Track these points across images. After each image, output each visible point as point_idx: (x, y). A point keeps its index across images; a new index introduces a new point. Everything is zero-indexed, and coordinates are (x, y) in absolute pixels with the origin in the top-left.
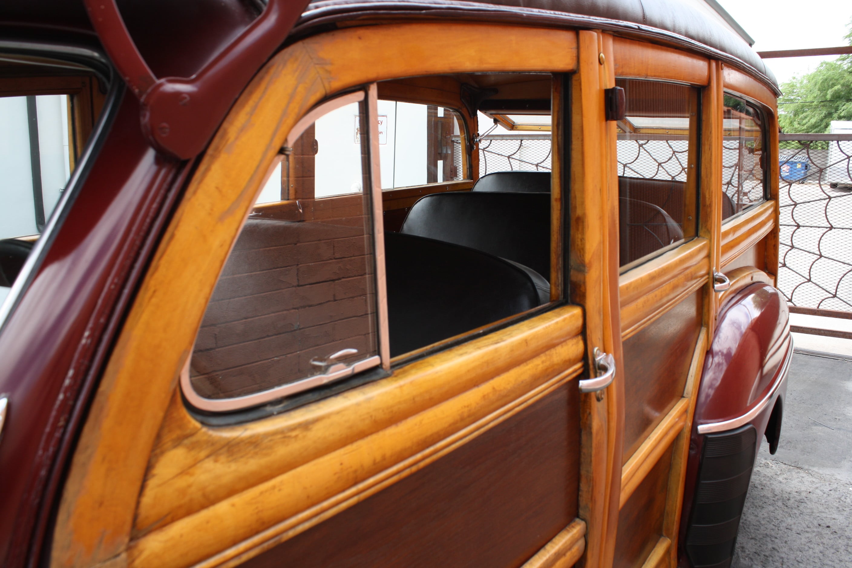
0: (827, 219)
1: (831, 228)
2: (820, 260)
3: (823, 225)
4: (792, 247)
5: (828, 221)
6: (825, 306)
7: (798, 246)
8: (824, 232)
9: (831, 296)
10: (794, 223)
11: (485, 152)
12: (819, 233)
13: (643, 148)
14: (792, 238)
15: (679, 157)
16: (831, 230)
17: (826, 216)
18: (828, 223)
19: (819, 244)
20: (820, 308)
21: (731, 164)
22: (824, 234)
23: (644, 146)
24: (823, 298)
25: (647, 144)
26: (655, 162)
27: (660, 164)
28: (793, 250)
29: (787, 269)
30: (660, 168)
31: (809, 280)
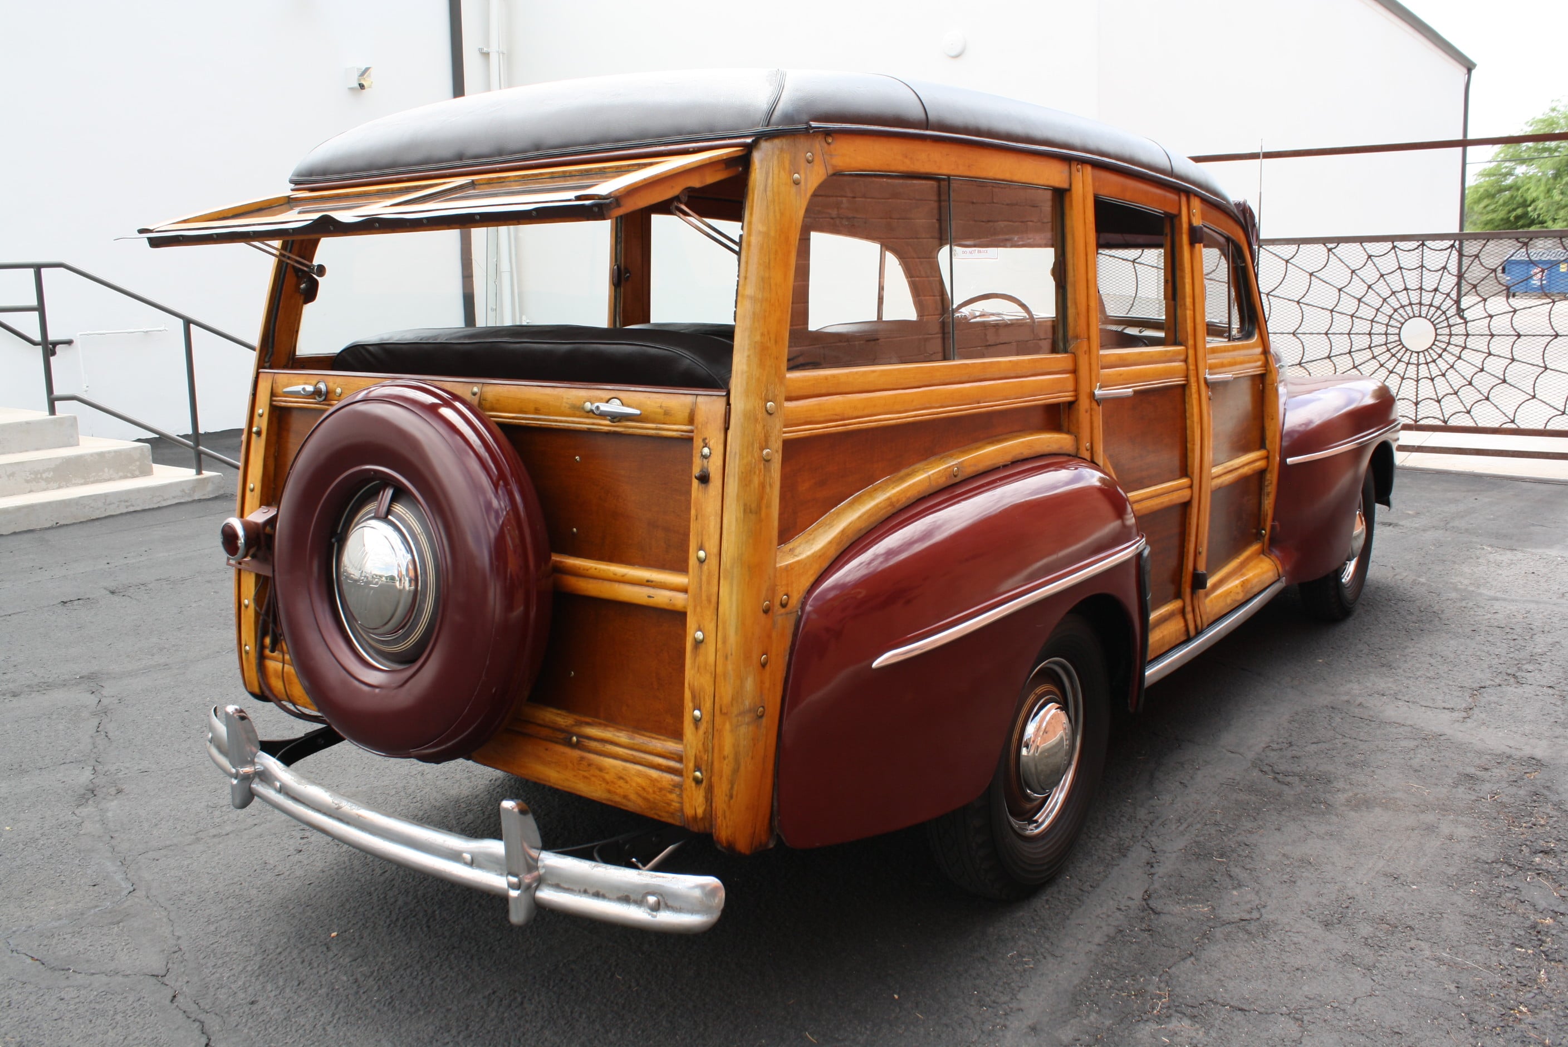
0: (1552, 326)
1: (1557, 336)
2: (1545, 373)
3: (1547, 333)
4: (1513, 360)
5: (1553, 329)
6: (1553, 426)
7: (1519, 359)
8: (1548, 341)
9: (1560, 413)
10: (1513, 333)
11: (1136, 265)
12: (1543, 342)
13: (1333, 253)
14: (1512, 349)
15: (1376, 262)
16: (1556, 338)
17: (1550, 322)
18: (1552, 331)
19: (1543, 355)
20: (1548, 428)
21: (1439, 268)
22: (1549, 343)
23: (1333, 250)
24: (1550, 417)
25: (1338, 248)
26: (1347, 269)
27: (1353, 272)
28: (1515, 363)
29: (1507, 386)
30: (1354, 276)
31: (1534, 397)
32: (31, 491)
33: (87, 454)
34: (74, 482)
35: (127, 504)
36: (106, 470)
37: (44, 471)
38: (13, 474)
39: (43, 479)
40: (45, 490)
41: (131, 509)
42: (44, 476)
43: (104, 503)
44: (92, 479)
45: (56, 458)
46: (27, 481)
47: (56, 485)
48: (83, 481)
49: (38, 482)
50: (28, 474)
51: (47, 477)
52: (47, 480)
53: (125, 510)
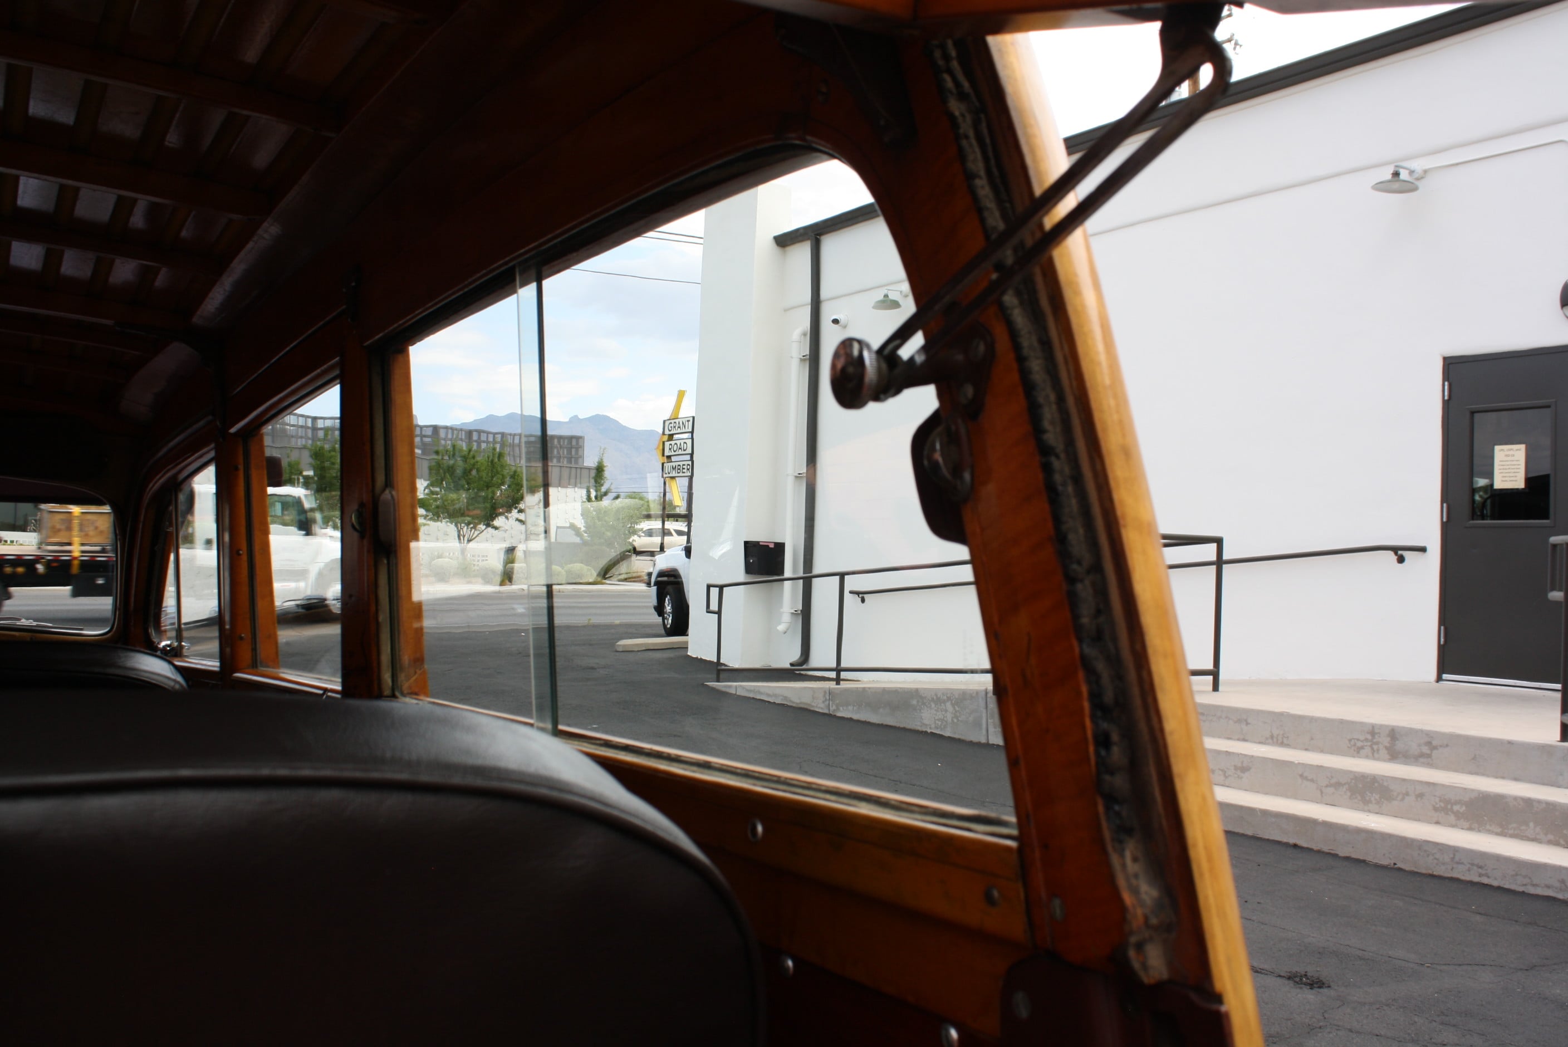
32: (1437, 823)
33: (1510, 796)
34: (1488, 827)
35: (1480, 870)
36: (1531, 825)
37: (1457, 803)
38: (1420, 796)
39: (1453, 812)
40: (1453, 826)
41: (1485, 880)
42: (1456, 808)
43: (1453, 859)
44: (1511, 832)
45: (1473, 790)
46: (1436, 809)
47: (1466, 825)
48: (1499, 830)
49: (1447, 814)
50: (1437, 800)
51: (1458, 811)
52: (1458, 816)
53: (1476, 879)
